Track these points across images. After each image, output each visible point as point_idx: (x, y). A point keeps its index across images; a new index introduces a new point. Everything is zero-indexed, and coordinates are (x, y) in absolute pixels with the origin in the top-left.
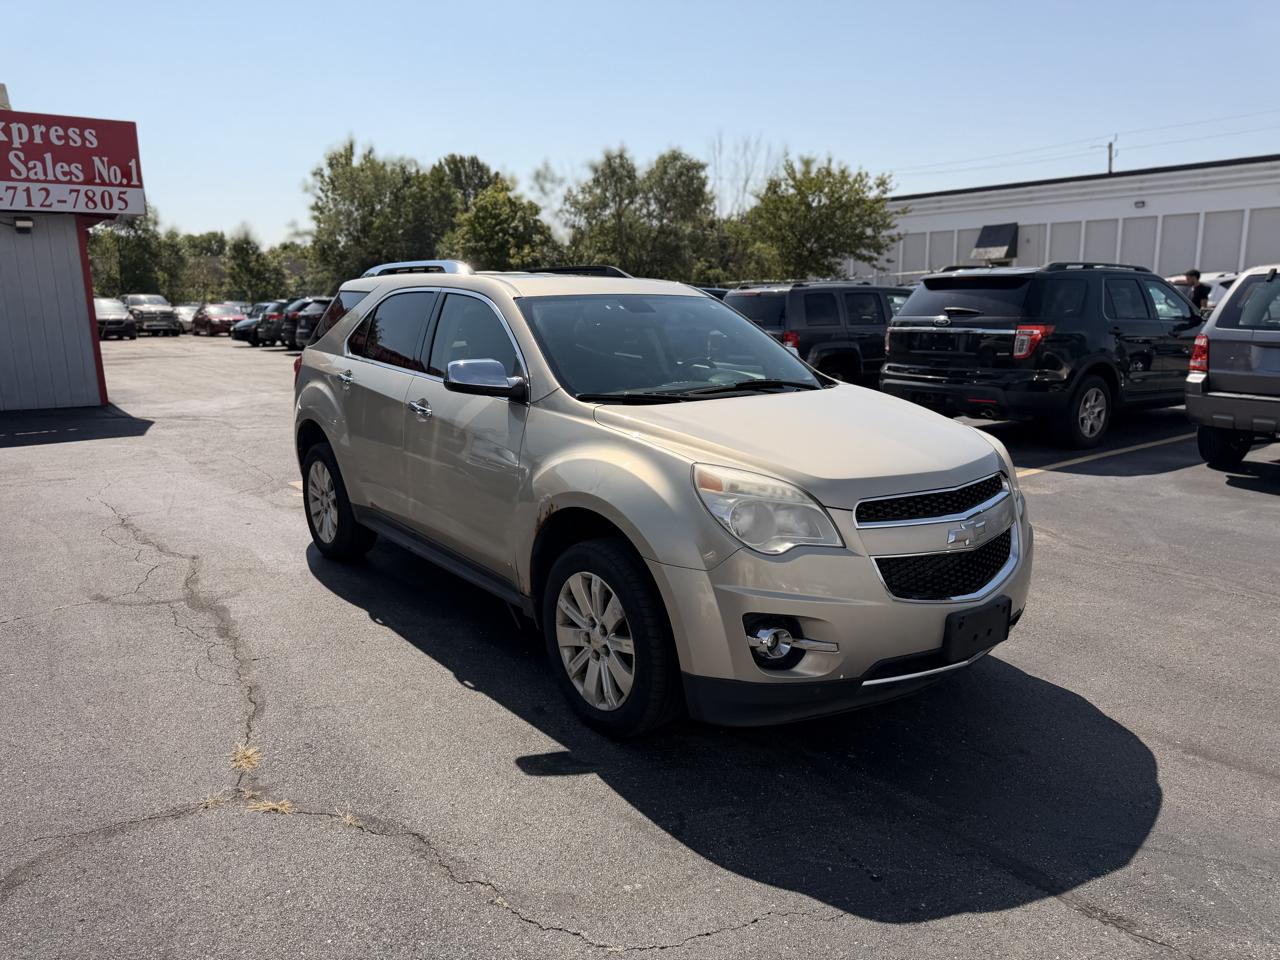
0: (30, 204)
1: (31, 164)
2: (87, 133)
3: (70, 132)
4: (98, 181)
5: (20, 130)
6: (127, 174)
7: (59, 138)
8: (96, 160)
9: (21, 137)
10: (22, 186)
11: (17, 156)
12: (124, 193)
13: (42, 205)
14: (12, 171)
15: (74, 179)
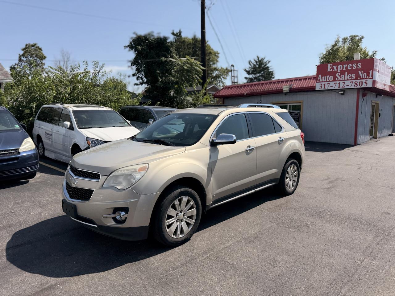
0: (339, 87)
1: (341, 76)
2: (358, 65)
3: (354, 65)
4: (359, 78)
5: (340, 67)
6: (368, 75)
7: (350, 67)
8: (360, 72)
9: (340, 69)
10: (338, 82)
11: (338, 74)
12: (367, 81)
13: (342, 87)
14: (336, 79)
15: (352, 78)
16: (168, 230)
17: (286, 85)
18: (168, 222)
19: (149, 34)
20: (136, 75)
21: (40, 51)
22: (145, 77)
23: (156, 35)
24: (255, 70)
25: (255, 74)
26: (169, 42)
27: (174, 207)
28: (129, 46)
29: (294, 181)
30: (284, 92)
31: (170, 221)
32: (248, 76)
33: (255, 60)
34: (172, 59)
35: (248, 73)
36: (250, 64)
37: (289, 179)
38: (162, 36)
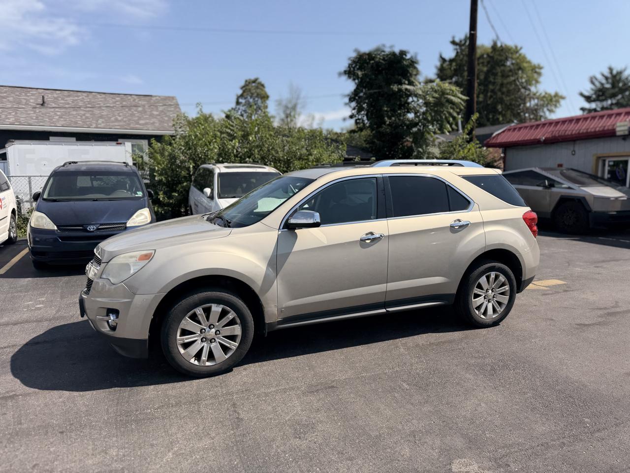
16: (182, 351)
17: (625, 121)
18: (183, 340)
19: (378, 50)
20: (355, 116)
21: (262, 87)
22: (368, 119)
23: (387, 50)
24: (603, 95)
25: (602, 101)
26: (408, 59)
27: (194, 318)
28: (345, 72)
29: (500, 304)
30: (618, 134)
31: (188, 339)
32: (587, 105)
33: (603, 75)
34: (409, 87)
35: (588, 99)
36: (592, 83)
37: (485, 298)
38: (397, 50)
